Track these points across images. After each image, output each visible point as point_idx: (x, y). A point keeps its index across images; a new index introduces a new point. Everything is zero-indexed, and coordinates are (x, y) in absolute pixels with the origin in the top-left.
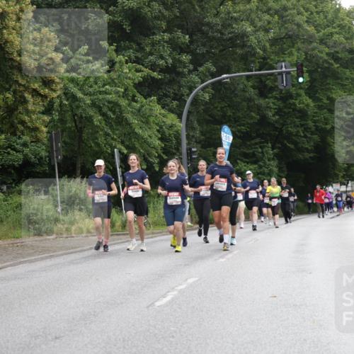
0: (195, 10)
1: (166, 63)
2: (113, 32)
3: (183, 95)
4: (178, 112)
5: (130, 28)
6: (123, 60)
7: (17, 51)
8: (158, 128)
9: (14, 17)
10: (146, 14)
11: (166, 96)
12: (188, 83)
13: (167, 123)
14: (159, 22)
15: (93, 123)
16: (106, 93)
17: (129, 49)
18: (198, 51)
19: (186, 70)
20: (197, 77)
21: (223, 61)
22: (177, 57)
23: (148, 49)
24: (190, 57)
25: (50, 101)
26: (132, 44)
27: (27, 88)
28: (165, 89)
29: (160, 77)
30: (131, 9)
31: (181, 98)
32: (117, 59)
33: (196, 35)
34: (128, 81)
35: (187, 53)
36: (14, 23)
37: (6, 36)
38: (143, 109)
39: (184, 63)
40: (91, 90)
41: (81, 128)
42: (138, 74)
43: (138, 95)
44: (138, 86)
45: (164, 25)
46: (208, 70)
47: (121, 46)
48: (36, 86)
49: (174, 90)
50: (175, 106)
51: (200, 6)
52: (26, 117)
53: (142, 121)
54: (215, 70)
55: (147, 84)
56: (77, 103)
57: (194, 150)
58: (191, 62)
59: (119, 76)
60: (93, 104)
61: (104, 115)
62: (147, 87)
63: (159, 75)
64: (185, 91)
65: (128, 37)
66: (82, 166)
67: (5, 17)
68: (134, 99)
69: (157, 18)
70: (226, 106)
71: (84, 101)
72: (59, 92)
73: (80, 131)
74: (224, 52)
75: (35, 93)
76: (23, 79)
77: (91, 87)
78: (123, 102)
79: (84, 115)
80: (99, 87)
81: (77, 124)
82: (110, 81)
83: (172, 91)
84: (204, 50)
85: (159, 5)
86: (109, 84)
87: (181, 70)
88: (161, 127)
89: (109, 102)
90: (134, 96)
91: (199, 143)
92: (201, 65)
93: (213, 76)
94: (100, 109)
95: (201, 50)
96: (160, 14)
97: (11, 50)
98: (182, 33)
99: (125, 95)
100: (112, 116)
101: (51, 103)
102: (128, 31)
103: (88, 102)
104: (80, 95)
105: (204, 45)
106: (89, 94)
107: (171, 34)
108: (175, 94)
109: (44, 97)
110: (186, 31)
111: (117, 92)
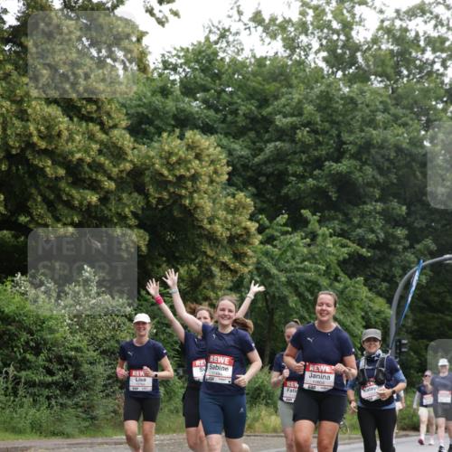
0: (416, 177)
1: (377, 237)
2: (316, 199)
3: (395, 277)
4: (388, 295)
5: (336, 195)
6: (327, 232)
7: (208, 218)
8: (363, 314)
9: (207, 180)
10: (357, 179)
11: (374, 276)
12: (402, 261)
13: (374, 309)
14: (372, 190)
15: (287, 305)
16: (304, 270)
17: (334, 219)
18: (416, 224)
19: (400, 247)
20: (413, 256)
21: (446, 238)
22: (391, 231)
23: (356, 221)
24: (407, 232)
25: (240, 277)
26: (338, 213)
27: (215, 261)
28: (374, 269)
29: (369, 254)
30: (339, 174)
31: (392, 279)
32: (320, 232)
33: (415, 206)
34: (332, 257)
35: (403, 227)
36: (206, 186)
37: (196, 200)
38: (347, 290)
39: (399, 239)
40: (287, 265)
41: (273, 309)
42: (343, 249)
43: (341, 274)
44: (343, 264)
45: (377, 193)
46: (427, 248)
47: (324, 216)
48: (226, 259)
49: (385, 270)
50: (384, 289)
51: (421, 173)
52: (212, 293)
53: (345, 306)
54: (436, 248)
55: (352, 261)
56: (270, 280)
57: (404, 341)
58: (408, 237)
59: (321, 251)
60: (289, 283)
61: (300, 295)
62: (353, 265)
63: (368, 251)
64: (397, 271)
65: (333, 206)
66: (271, 353)
67: (197, 179)
68: (336, 279)
69: (369, 185)
70: (444, 292)
71: (278, 278)
72: (251, 267)
73: (272, 313)
74: (448, 227)
75: (224, 267)
76: (212, 250)
77: (288, 262)
78: (324, 282)
79: (277, 294)
80: (297, 263)
81: (269, 303)
82: (309, 256)
83: (381, 271)
84: (423, 224)
85: (373, 170)
86: (308, 259)
87: (394, 246)
88: (366, 313)
89: (307, 281)
90: (337, 275)
91: (411, 333)
92: (418, 242)
93: (433, 255)
94: (296, 289)
95: (419, 224)
96: (373, 180)
97: (200, 217)
98: (398, 202)
99: (327, 273)
100: (310, 298)
101: (242, 278)
102: (334, 199)
103: (284, 279)
104: (274, 271)
105: (423, 218)
106: (286, 271)
107: (385, 203)
108: (386, 275)
109: (234, 272)
110: (403, 201)
111: (317, 270)
